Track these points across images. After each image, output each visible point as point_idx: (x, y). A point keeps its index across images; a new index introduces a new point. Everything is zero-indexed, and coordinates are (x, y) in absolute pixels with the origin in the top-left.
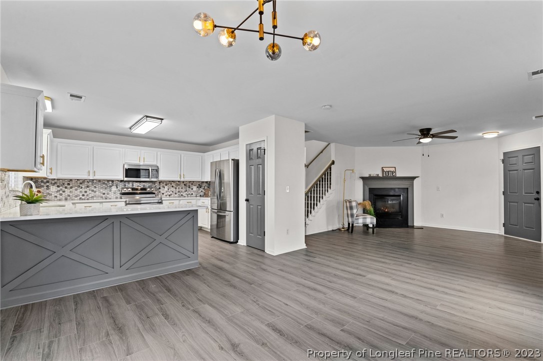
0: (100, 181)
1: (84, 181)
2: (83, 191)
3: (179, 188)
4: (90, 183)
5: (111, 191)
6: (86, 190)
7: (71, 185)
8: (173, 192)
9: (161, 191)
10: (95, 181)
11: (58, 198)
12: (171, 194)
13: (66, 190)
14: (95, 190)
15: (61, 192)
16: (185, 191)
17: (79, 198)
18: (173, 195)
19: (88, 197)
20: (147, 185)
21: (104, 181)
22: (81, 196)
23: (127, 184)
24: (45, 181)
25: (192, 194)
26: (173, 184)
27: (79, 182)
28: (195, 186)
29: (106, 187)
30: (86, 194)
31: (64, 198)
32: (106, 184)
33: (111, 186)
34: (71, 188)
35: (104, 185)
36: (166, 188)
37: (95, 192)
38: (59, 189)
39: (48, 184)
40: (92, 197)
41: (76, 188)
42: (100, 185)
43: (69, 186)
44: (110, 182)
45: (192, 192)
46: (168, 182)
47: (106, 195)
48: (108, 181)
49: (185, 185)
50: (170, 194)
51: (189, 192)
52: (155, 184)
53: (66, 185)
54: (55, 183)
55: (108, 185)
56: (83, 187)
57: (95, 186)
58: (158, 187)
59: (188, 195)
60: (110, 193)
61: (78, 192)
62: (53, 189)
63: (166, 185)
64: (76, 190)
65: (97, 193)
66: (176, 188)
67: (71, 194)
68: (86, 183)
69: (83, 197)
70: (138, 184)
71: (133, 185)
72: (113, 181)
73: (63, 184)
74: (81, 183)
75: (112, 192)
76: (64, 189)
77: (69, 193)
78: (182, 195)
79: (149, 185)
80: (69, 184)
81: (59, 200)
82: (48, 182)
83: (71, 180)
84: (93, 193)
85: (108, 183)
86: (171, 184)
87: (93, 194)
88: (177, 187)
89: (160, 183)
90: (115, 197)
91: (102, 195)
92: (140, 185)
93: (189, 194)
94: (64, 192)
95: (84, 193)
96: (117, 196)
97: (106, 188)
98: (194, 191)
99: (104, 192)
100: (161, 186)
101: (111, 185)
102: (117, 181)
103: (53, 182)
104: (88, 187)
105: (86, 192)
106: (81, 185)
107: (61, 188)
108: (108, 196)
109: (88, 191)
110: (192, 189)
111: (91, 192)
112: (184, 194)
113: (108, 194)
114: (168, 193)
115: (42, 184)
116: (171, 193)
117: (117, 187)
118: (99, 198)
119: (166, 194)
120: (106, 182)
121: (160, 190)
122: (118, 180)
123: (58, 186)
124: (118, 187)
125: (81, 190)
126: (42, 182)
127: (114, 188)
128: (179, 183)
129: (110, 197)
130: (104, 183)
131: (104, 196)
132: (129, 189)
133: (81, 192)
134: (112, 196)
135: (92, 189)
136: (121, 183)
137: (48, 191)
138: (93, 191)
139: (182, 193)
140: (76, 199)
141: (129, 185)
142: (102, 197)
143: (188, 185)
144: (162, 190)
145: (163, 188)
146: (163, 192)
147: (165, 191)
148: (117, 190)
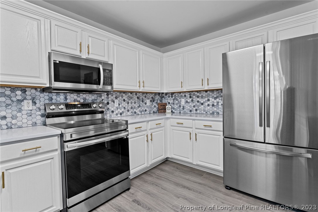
3: (131, 103)
5: (20, 110)
8: (125, 108)
9: (110, 108)
12: (123, 112)
16: (138, 107)
18: (124, 114)
20: (90, 98)
23: (54, 97)
25: (146, 110)
26: (125, 97)
28: (148, 99)
29: (9, 102)
32: (8, 95)
33: (19, 101)
35: (2, 99)
36: (117, 101)
44: (18, 92)
45: (146, 108)
46: (118, 94)
47: (9, 120)
48: (12, 88)
49: (138, 98)
50: (121, 112)
51: (143, 108)
52: (101, 96)
55: (14, 99)
58: (106, 102)
59: (141, 112)
60: (19, 114)
63: (116, 98)
66: (128, 103)
70: (76, 97)
71: (66, 99)
72: (24, 89)
75: (24, 112)
78: (135, 112)
79: (93, 98)
85: (12, 93)
86: (122, 97)
88: (130, 102)
89: (107, 95)
90: (30, 122)
92: (79, 99)
93: (143, 111)
96: (34, 120)
97: (8, 105)
98: (147, 107)
99: (3, 114)
100: (110, 99)
101: (19, 98)
102: (33, 91)
108: (14, 122)
110: (146, 104)
112: (137, 111)
113: (13, 117)
114: (119, 110)
116: (123, 110)
117: (34, 103)
119: (117, 112)
120: (7, 91)
121: (108, 106)
122: (36, 88)
124: (37, 101)
127: (27, 105)
128: (131, 95)
129: (19, 124)
130: (3, 93)
131: (3, 122)
132: (62, 107)
134: (25, 121)
136: (42, 95)
139: (135, 110)
141: (58, 99)
143: (141, 98)
145: (113, 103)
146: (112, 109)
147: (115, 108)
148: (35, 107)
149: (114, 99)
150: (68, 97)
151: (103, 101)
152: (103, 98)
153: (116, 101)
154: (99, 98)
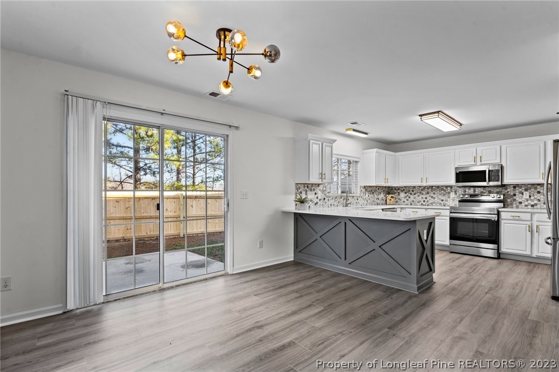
0: (438, 187)
1: (425, 187)
2: (424, 197)
4: (430, 189)
5: (449, 197)
6: (426, 196)
7: (415, 192)
8: (539, 200)
10: (434, 187)
11: (406, 203)
12: (536, 204)
13: (411, 196)
14: (434, 196)
15: (407, 198)
17: (420, 203)
18: (539, 206)
19: (428, 203)
21: (442, 187)
22: (422, 202)
23: (467, 190)
24: (397, 188)
26: (540, 189)
27: (420, 189)
29: (445, 193)
30: (426, 200)
31: (409, 203)
32: (445, 190)
33: (449, 193)
34: (415, 194)
35: (442, 192)
36: (527, 194)
37: (434, 198)
38: (406, 195)
39: (399, 191)
40: (432, 203)
41: (419, 194)
42: (438, 192)
43: (413, 193)
44: (449, 188)
46: (529, 186)
47: (444, 201)
48: (447, 187)
50: (533, 203)
52: (506, 189)
53: (411, 192)
54: (404, 190)
55: (447, 192)
56: (424, 193)
57: (434, 192)
58: (512, 194)
60: (448, 199)
61: (419, 198)
62: (402, 195)
63: (526, 190)
64: (418, 196)
65: (436, 199)
67: (415, 200)
68: (426, 190)
69: (424, 203)
70: (482, 190)
71: (475, 191)
72: (451, 187)
73: (409, 191)
74: (422, 190)
75: (451, 198)
76: (409, 195)
77: (413, 199)
80: (413, 191)
81: (407, 205)
82: (399, 189)
83: (415, 187)
84: (432, 199)
85: (446, 189)
86: (536, 189)
87: (432, 201)
89: (515, 187)
90: (453, 204)
91: (440, 201)
92: (484, 191)
94: (409, 197)
95: (424, 199)
96: (455, 203)
97: (444, 195)
99: (442, 198)
100: (517, 191)
101: (449, 191)
102: (455, 187)
103: (402, 189)
104: (428, 193)
105: (426, 198)
106: (422, 192)
107: (407, 194)
108: (446, 203)
109: (428, 197)
111: (430, 198)
113: (446, 201)
114: (530, 202)
115: (395, 191)
116: (536, 202)
117: (456, 193)
118: (438, 205)
119: (526, 203)
120: (445, 188)
121: (515, 198)
123: (406, 193)
124: (457, 193)
125: (422, 196)
126: (395, 189)
127: (452, 195)
129: (449, 204)
130: (442, 190)
131: (442, 203)
132: (467, 196)
133: (422, 198)
134: (451, 203)
135: (432, 195)
136: (460, 189)
137: (399, 197)
138: (432, 197)
140: (418, 204)
141: (470, 191)
142: (440, 204)
144: (518, 198)
145: (521, 195)
146: (520, 200)
147: (523, 199)
148: (456, 196)
149: (523, 191)
150: (476, 190)
151: (509, 193)
152: (508, 190)
153: (524, 193)
154: (504, 190)
